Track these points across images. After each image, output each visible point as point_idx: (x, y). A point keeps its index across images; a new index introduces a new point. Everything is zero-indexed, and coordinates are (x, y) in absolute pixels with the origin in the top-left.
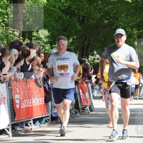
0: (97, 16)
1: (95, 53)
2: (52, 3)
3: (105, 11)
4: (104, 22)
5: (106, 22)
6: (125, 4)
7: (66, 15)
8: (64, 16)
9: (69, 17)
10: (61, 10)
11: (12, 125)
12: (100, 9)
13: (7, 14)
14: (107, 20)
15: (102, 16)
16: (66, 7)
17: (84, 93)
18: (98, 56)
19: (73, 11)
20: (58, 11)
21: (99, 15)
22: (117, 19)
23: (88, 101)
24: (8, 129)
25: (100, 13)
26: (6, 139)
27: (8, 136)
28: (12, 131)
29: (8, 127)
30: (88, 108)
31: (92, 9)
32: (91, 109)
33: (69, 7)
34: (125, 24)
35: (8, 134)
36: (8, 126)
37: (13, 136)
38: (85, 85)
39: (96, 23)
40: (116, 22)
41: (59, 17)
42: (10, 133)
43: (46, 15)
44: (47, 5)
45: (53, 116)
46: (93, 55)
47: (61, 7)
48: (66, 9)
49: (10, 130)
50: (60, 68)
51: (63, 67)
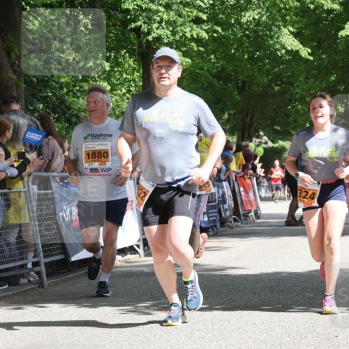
0: (264, 81)
1: (262, 133)
2: (198, 63)
3: (275, 74)
4: (273, 89)
5: (277, 88)
6: (304, 63)
7: (218, 81)
8: (215, 81)
9: (223, 83)
10: (211, 74)
12: (268, 71)
13: (134, 81)
14: (278, 85)
15: (271, 81)
16: (217, 68)
17: (246, 191)
18: (265, 138)
19: (228, 74)
20: (208, 75)
21: (266, 80)
22: (292, 84)
23: (253, 203)
24: (138, 246)
25: (267, 76)
26: (136, 260)
27: (137, 255)
28: (144, 248)
29: (138, 243)
30: (252, 214)
31: (256, 70)
32: (257, 216)
33: (223, 69)
34: (305, 91)
36: (139, 241)
38: (248, 181)
39: (262, 91)
40: (291, 88)
41: (209, 83)
42: (141, 251)
43: (190, 80)
44: (191, 66)
45: (203, 226)
47: (210, 70)
48: (218, 72)
49: (141, 247)
50: (91, 155)
51: (97, 155)
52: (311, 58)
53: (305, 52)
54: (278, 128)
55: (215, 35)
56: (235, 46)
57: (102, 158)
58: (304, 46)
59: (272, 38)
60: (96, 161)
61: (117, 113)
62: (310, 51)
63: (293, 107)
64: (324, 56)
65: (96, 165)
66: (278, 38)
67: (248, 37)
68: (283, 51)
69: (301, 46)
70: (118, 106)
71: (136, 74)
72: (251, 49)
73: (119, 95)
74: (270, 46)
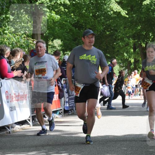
0: (101, 28)
2: (64, 18)
3: (107, 24)
4: (106, 33)
5: (108, 33)
6: (123, 19)
7: (76, 28)
8: (74, 28)
9: (78, 29)
10: (71, 24)
11: (32, 117)
12: (103, 23)
14: (109, 31)
15: (105, 29)
16: (75, 21)
19: (81, 24)
20: (69, 24)
21: (102, 28)
22: (116, 31)
24: (29, 120)
25: (103, 26)
26: (28, 128)
27: (29, 125)
28: (33, 121)
29: (29, 119)
31: (97, 22)
33: (78, 21)
34: (123, 34)
35: (29, 124)
36: (30, 117)
37: (33, 125)
39: (100, 34)
40: (116, 33)
41: (70, 29)
42: (31, 123)
43: (60, 27)
44: (60, 20)
47: (71, 22)
48: (75, 23)
49: (31, 120)
50: (38, 72)
51: (41, 71)
52: (127, 16)
53: (124, 13)
54: (109, 55)
55: (74, 2)
56: (85, 9)
57: (43, 73)
58: (123, 10)
59: (105, 4)
60: (40, 74)
61: (18, 45)
62: (126, 12)
63: (117, 44)
64: (134, 15)
65: (40, 76)
66: (109, 4)
67: (93, 4)
68: (112, 12)
69: (122, 9)
70: (19, 41)
72: (94, 11)
73: (20, 35)
74: (104, 9)
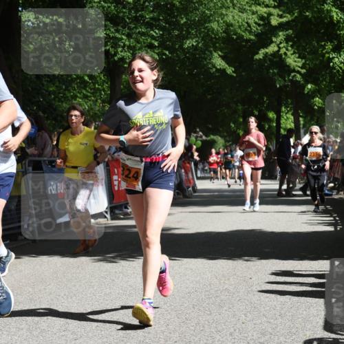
1: (198, 130)
3: (208, 86)
4: (206, 97)
5: (209, 97)
11: (111, 208)
13: (104, 90)
14: (210, 94)
15: (205, 91)
17: (186, 173)
18: (201, 133)
21: (201, 90)
22: (220, 94)
23: (192, 181)
24: (106, 212)
25: (202, 88)
26: (104, 223)
27: (106, 219)
30: (190, 189)
32: (195, 190)
36: (107, 209)
37: (112, 219)
38: (188, 165)
39: (198, 99)
40: (219, 97)
42: (108, 216)
46: (195, 132)
49: (109, 213)
52: (235, 75)
53: (230, 70)
54: (210, 126)
55: (164, 57)
56: (179, 65)
58: (229, 66)
59: (206, 59)
61: (91, 114)
62: (233, 69)
63: (221, 111)
64: (243, 74)
66: (210, 59)
67: (188, 58)
68: (214, 70)
69: (227, 66)
70: (92, 109)
71: (106, 85)
72: (190, 68)
73: (93, 101)
74: (205, 65)
